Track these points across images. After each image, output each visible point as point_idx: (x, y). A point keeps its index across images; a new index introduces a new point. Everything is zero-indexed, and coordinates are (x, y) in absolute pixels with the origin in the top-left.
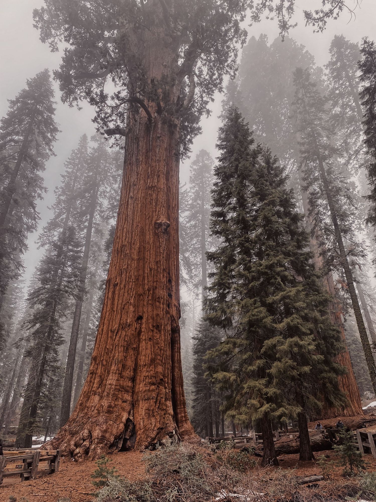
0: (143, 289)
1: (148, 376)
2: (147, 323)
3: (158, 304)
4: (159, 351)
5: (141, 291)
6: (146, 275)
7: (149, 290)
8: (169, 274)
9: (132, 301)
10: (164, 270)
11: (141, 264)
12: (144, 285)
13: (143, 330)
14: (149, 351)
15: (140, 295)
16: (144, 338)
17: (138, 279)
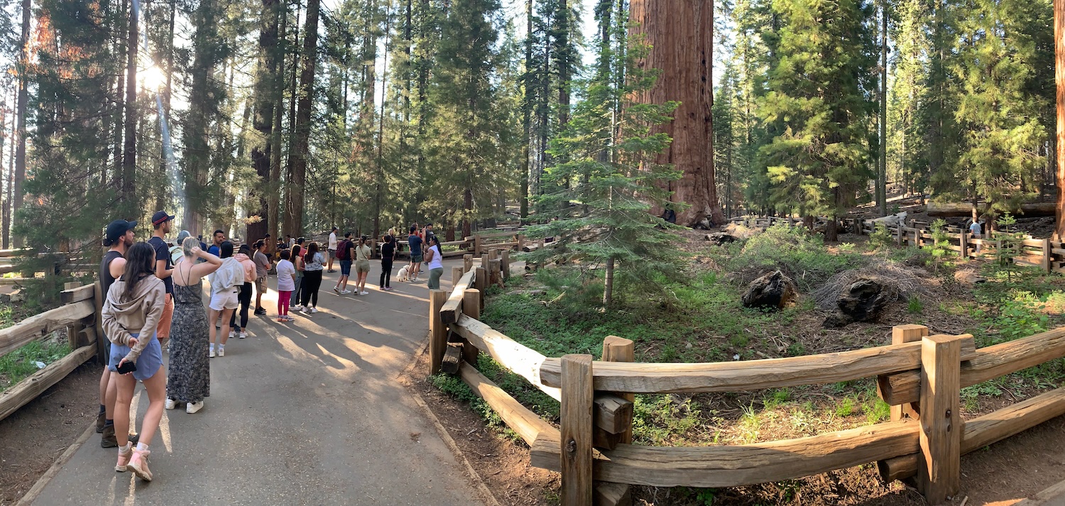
0: (674, 70)
1: (684, 164)
3: (691, 88)
4: (694, 140)
5: (671, 74)
6: (677, 54)
7: (680, 72)
8: (703, 53)
9: (663, 85)
10: (698, 48)
11: (670, 39)
12: (674, 66)
14: (684, 140)
15: (671, 78)
16: (677, 126)
17: (667, 59)
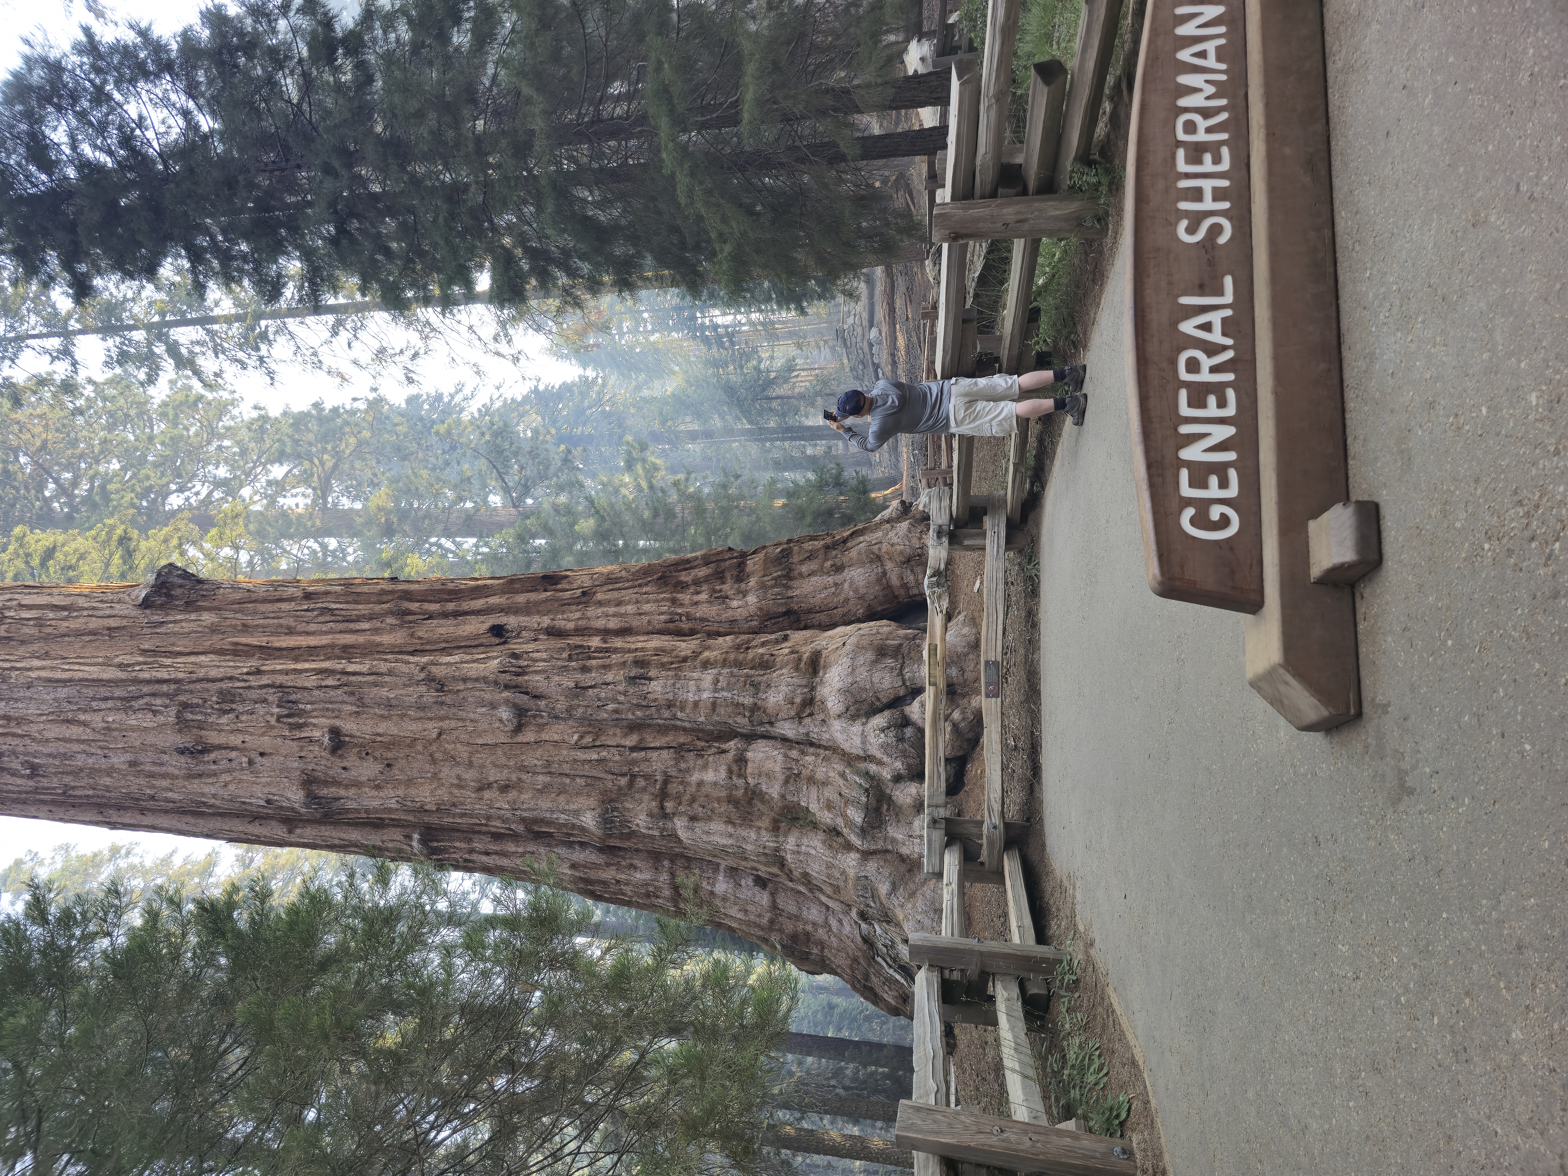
2: (527, 609)
13: (546, 621)
